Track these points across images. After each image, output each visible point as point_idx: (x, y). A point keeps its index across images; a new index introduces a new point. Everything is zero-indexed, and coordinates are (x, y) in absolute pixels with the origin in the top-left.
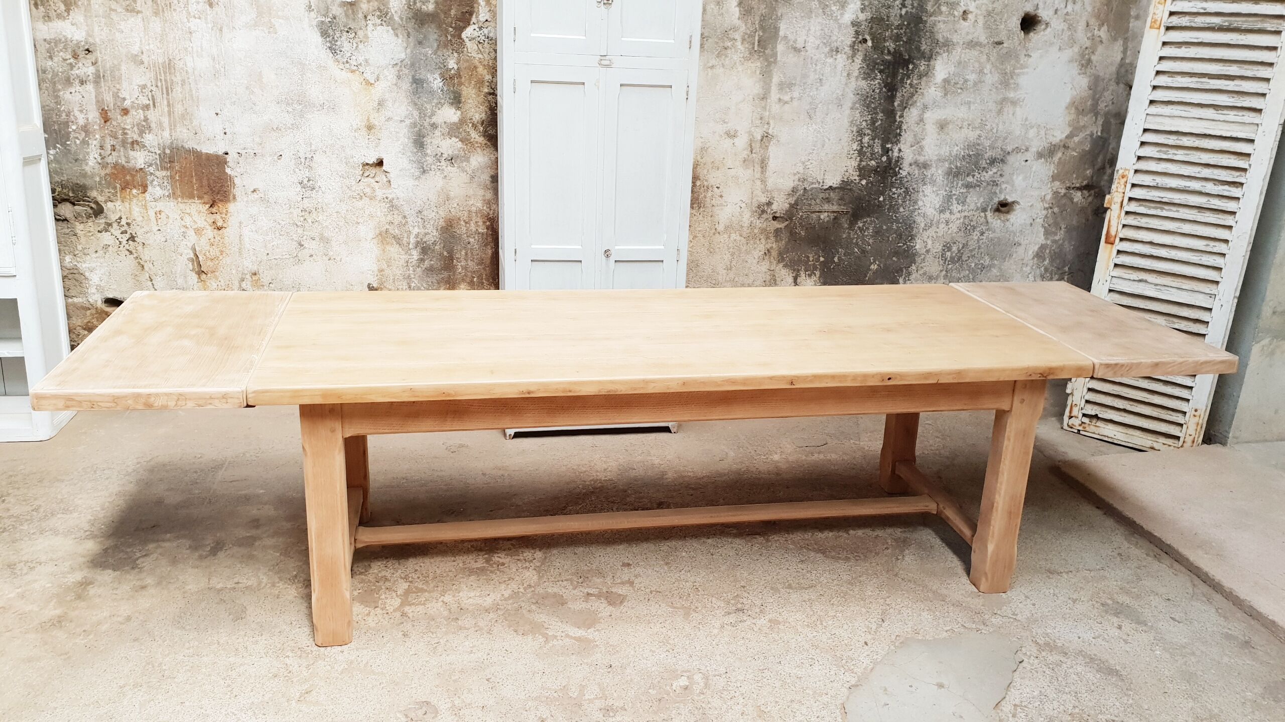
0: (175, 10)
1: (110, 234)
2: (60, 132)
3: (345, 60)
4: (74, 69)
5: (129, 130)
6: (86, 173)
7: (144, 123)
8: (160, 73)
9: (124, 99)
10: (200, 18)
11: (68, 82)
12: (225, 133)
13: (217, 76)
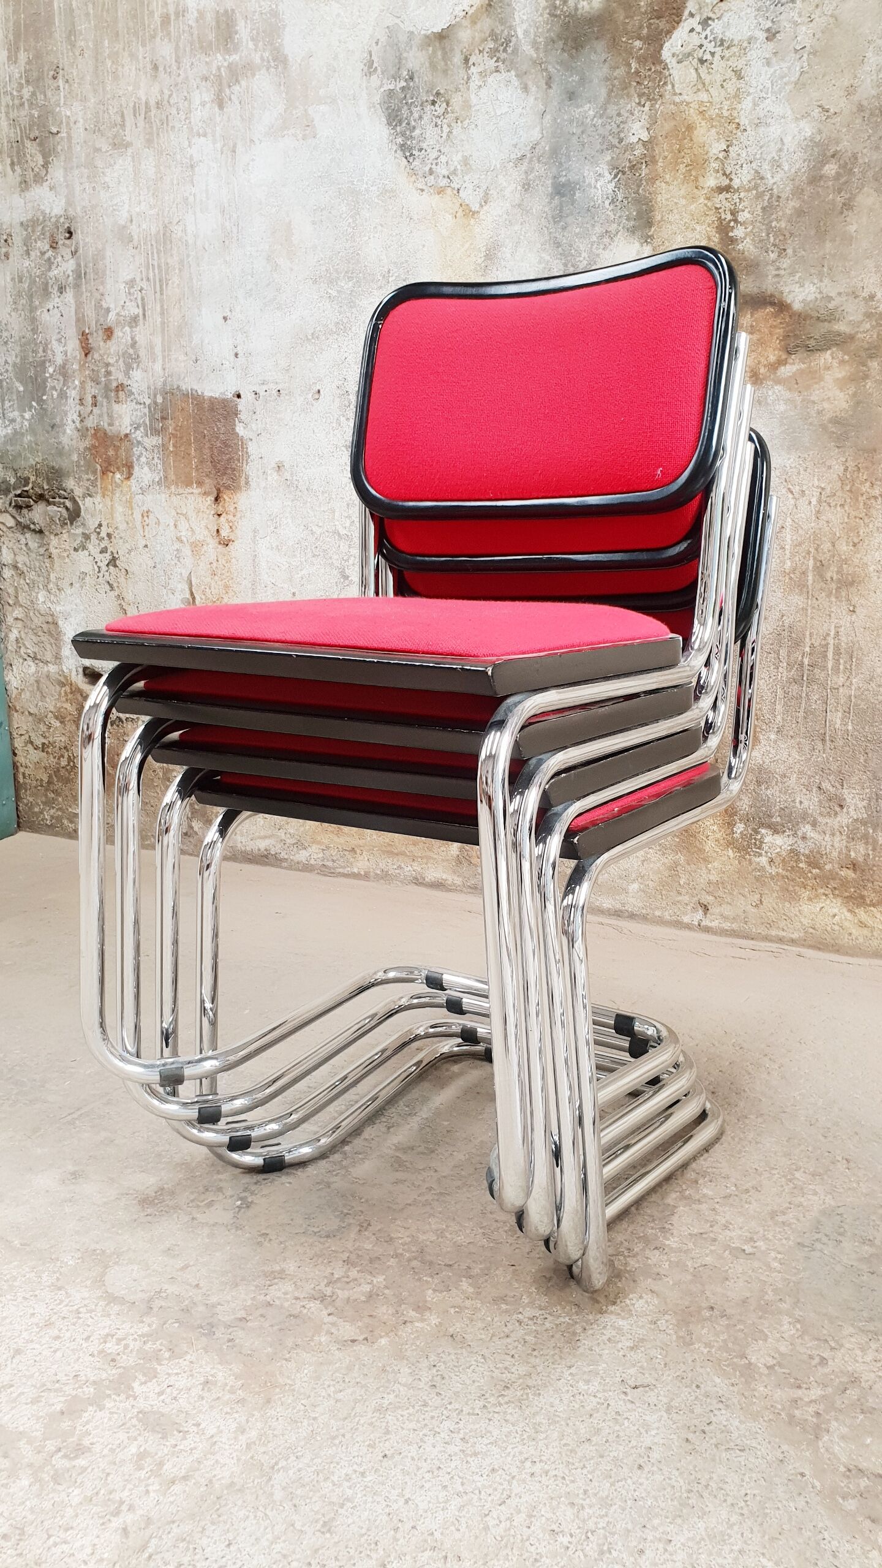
0: (173, 127)
1: (87, 554)
2: (36, 379)
3: (427, 169)
4: (53, 267)
5: (113, 366)
6: (63, 448)
7: (131, 351)
8: (152, 253)
9: (108, 310)
10: (205, 135)
11: (46, 293)
12: (236, 355)
13: (227, 243)
